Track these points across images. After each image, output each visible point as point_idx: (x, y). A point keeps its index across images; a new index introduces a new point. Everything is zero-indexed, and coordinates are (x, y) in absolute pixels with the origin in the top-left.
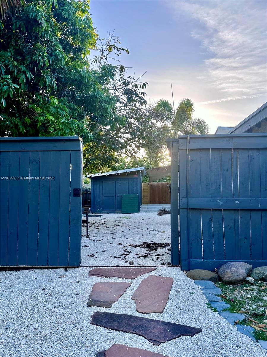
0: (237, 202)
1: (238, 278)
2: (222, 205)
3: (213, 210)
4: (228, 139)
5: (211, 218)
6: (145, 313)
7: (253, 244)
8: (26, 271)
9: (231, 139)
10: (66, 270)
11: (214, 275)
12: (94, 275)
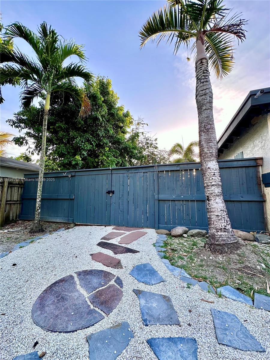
0: (182, 197)
1: (177, 234)
2: (175, 198)
3: (171, 200)
4: (177, 165)
5: (170, 205)
6: (121, 244)
7: (191, 218)
8: (90, 226)
9: (179, 166)
10: (105, 227)
11: (167, 232)
12: (114, 229)
